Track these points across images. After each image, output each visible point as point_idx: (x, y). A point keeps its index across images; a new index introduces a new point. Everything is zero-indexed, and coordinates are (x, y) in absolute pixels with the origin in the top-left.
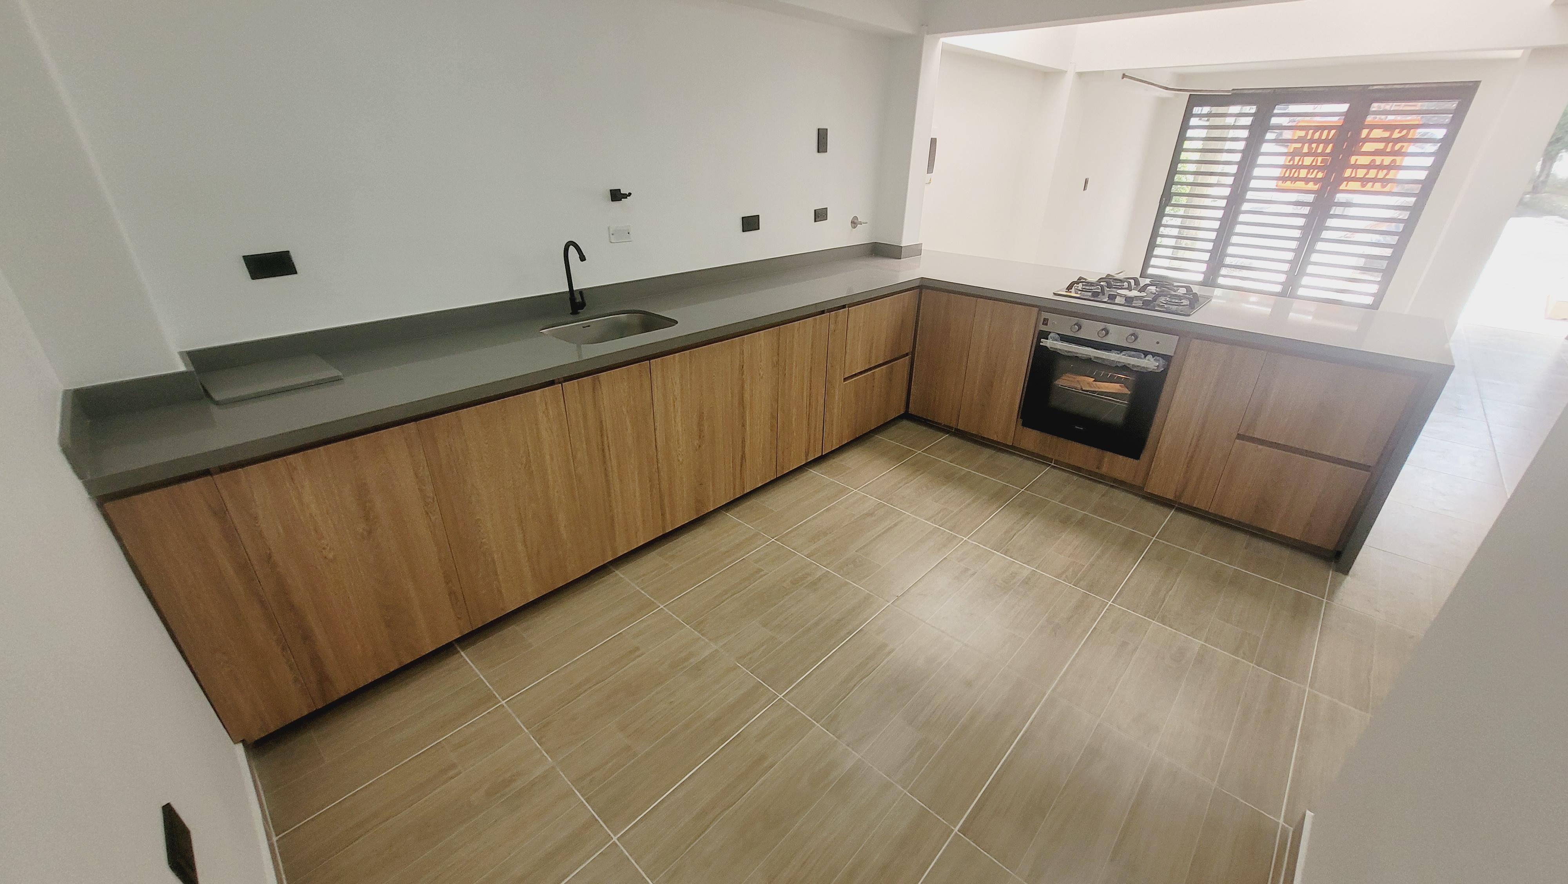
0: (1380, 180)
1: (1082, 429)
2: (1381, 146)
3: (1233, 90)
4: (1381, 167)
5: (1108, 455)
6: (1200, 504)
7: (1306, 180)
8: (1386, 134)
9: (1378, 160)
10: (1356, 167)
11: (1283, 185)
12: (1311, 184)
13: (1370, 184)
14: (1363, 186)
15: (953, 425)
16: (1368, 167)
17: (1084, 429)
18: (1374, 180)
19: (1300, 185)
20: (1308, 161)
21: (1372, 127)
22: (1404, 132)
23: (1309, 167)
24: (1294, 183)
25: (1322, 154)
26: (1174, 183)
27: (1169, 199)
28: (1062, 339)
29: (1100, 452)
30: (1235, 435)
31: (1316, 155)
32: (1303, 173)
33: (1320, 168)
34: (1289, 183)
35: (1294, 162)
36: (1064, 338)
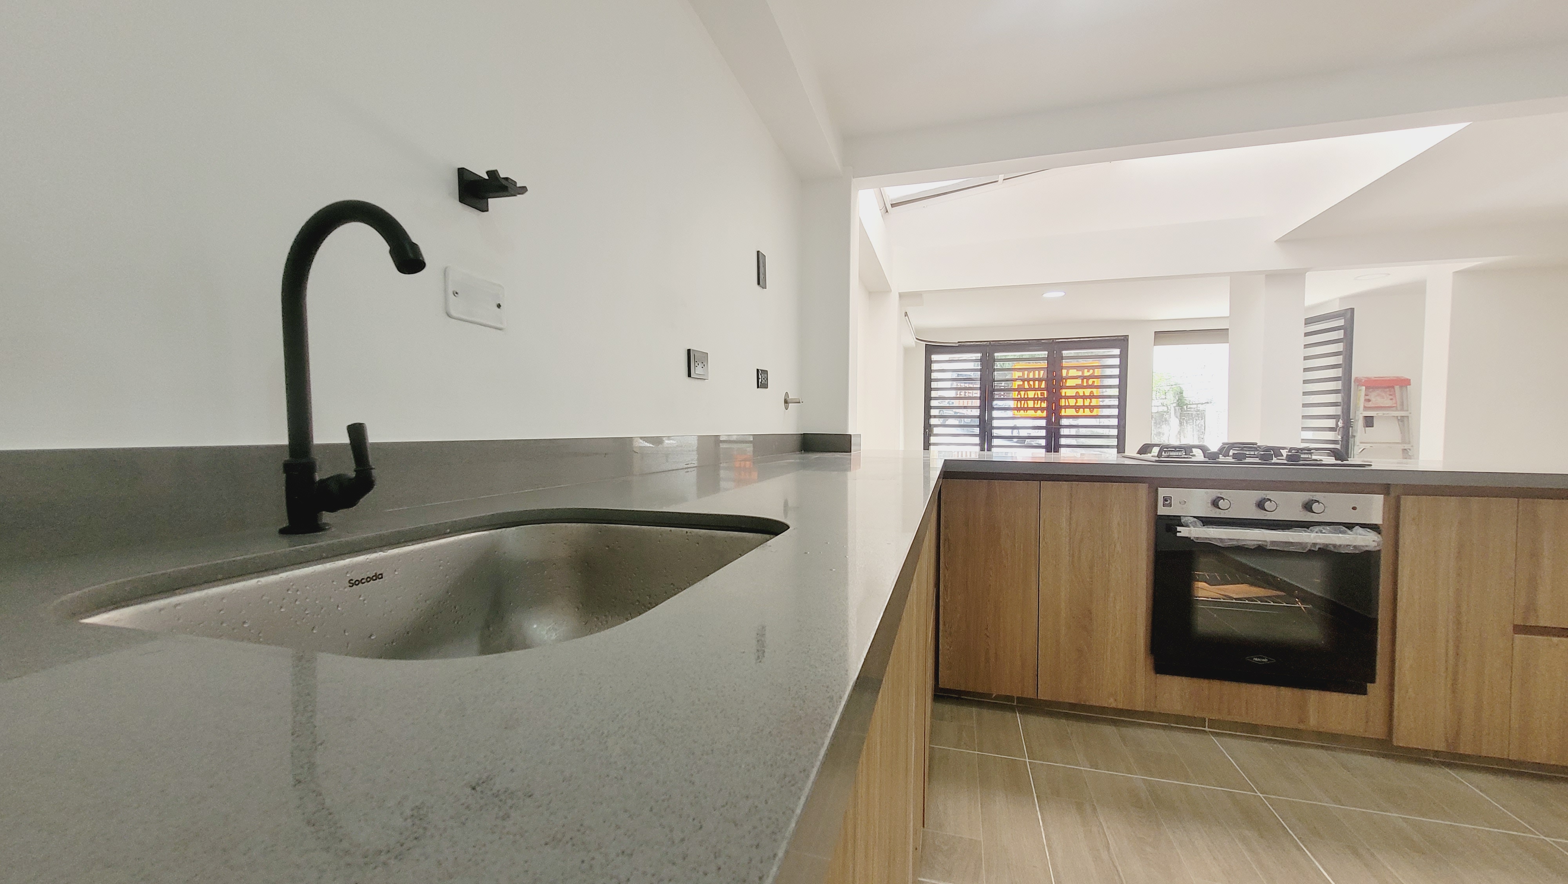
0: (1087, 407)
1: (1265, 660)
2: (1079, 382)
3: (959, 342)
4: (1084, 397)
5: (1313, 696)
6: (1492, 749)
7: (1035, 409)
8: (1080, 373)
9: (1081, 392)
10: (1068, 398)
11: (1018, 413)
12: (1039, 412)
13: (1081, 410)
14: (1077, 412)
15: (1029, 694)
16: (1076, 397)
17: (1269, 660)
18: (1084, 407)
19: (1031, 413)
20: (1031, 394)
21: (1068, 368)
22: (1091, 371)
23: (1034, 399)
24: (1027, 412)
25: (1040, 389)
26: (930, 417)
27: (931, 431)
28: (1204, 524)
29: (1297, 692)
30: (1510, 628)
31: (1035, 389)
32: (1031, 404)
33: (1042, 400)
34: (1022, 412)
35: (1021, 396)
36: (1207, 521)
